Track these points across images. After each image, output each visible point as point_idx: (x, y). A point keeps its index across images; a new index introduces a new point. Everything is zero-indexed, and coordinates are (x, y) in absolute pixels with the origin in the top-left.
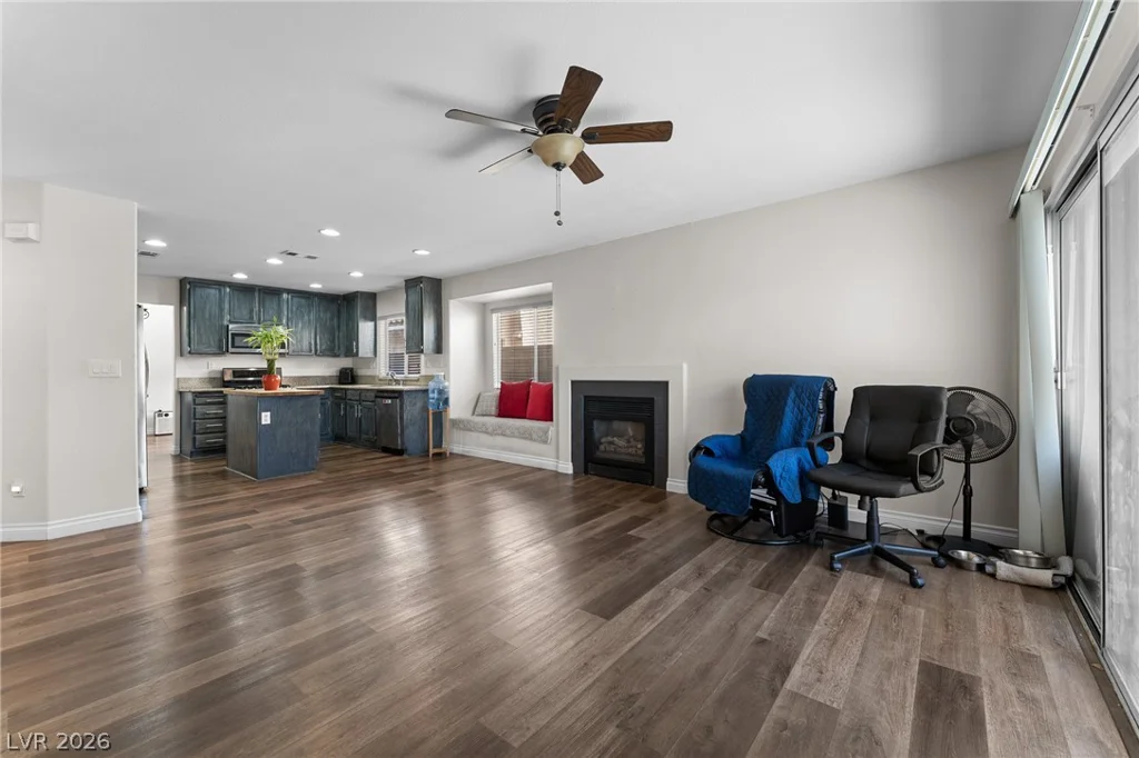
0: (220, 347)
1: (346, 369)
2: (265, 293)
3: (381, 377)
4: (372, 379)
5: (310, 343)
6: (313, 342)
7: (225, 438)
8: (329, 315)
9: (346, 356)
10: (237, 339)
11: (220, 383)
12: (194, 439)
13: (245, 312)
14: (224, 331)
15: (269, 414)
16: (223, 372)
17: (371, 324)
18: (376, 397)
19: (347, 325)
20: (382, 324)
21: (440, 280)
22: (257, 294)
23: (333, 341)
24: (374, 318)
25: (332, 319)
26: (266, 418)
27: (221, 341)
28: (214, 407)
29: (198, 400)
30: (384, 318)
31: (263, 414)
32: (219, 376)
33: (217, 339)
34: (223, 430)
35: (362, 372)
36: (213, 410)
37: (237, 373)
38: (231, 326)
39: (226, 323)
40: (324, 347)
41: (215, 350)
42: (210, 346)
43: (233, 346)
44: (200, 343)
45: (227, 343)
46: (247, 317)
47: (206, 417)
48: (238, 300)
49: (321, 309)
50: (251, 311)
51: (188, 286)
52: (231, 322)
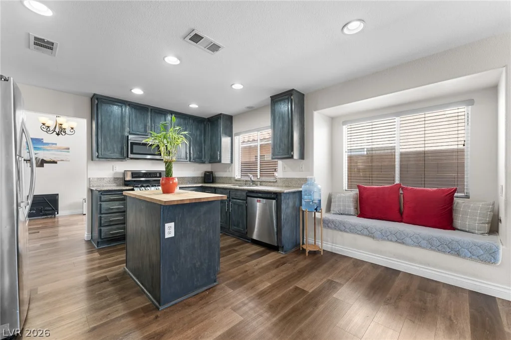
0: (122, 153)
1: (208, 172)
2: (155, 112)
3: (236, 178)
4: (230, 180)
5: (186, 153)
6: (188, 152)
7: (124, 228)
8: (198, 133)
9: (210, 162)
10: (135, 147)
11: (122, 182)
12: (100, 230)
13: (141, 126)
14: (125, 141)
15: (172, 224)
16: (125, 173)
17: (229, 139)
18: (248, 196)
19: (211, 140)
20: (237, 139)
21: (304, 95)
22: (149, 114)
23: (201, 151)
24: (230, 135)
25: (200, 135)
26: (170, 230)
27: (122, 148)
28: (117, 203)
29: (104, 198)
30: (237, 134)
31: (167, 225)
32: (121, 176)
33: (119, 146)
34: (124, 222)
35: (219, 174)
36: (116, 206)
37: (135, 174)
38: (130, 137)
39: (126, 134)
40: (195, 156)
41: (118, 155)
42: (114, 152)
43: (132, 153)
44: (106, 148)
45: (128, 150)
46: (143, 130)
47: (110, 212)
48: (136, 117)
49: (194, 127)
50: (145, 126)
51: (96, 102)
52: (131, 134)
